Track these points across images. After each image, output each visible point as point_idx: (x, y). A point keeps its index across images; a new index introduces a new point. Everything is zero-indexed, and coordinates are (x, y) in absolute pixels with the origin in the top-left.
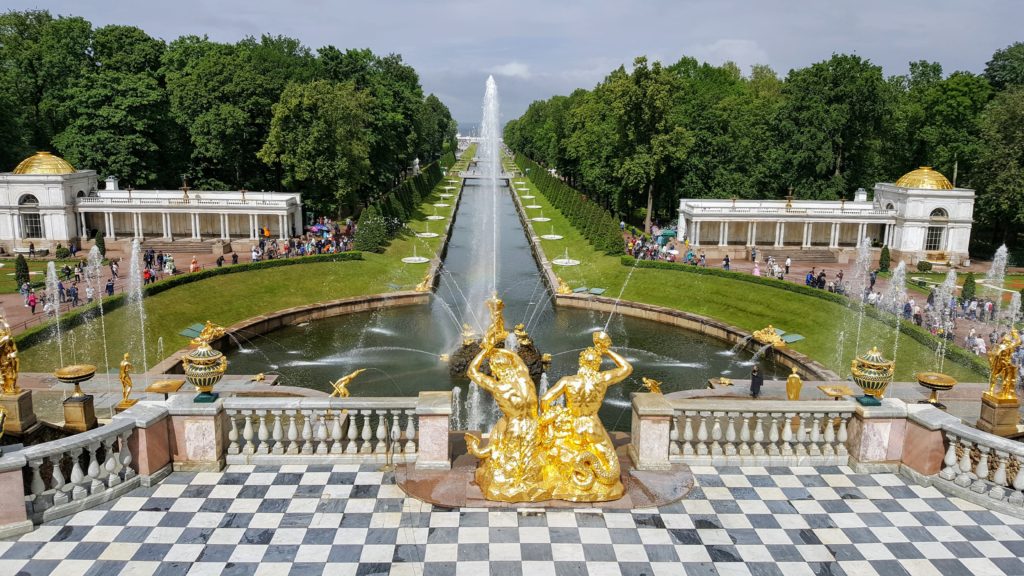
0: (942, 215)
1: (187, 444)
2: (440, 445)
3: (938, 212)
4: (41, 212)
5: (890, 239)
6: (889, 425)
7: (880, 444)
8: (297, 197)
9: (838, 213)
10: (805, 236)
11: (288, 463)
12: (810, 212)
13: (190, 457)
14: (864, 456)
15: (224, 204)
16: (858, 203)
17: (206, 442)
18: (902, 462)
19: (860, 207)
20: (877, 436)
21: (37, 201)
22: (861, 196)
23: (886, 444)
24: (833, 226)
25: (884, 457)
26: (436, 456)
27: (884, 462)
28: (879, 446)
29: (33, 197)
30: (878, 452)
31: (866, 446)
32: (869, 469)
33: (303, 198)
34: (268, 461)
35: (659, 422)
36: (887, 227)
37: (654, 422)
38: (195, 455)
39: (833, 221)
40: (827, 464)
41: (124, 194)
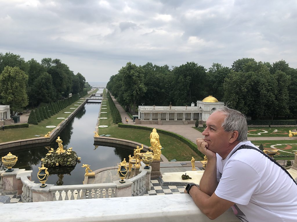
5: (201, 117)
6: (12, 178)
7: (10, 185)
8: (8, 106)
9: (185, 110)
10: (175, 117)
12: (176, 110)
14: (4, 189)
16: (192, 107)
19: (192, 108)
20: (8, 182)
22: (193, 105)
23: (12, 184)
24: (183, 114)
25: (12, 189)
31: (5, 186)
32: (6, 193)
33: (10, 107)
36: (200, 114)
39: (183, 112)
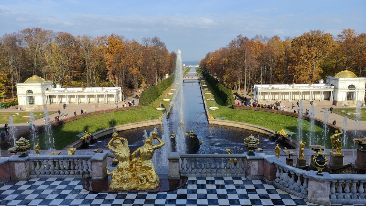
0: (353, 87)
1: (16, 171)
2: (100, 171)
3: (352, 86)
4: (34, 96)
5: (333, 97)
6: (257, 162)
7: (255, 169)
8: (120, 88)
9: (312, 88)
11: (51, 177)
13: (17, 176)
14: (249, 174)
15: (95, 91)
17: (22, 171)
18: (264, 176)
19: (321, 86)
20: (253, 166)
21: (32, 92)
22: (321, 82)
23: (257, 169)
25: (257, 174)
26: (99, 175)
27: (257, 176)
28: (255, 170)
29: (31, 91)
30: (254, 172)
31: (250, 170)
32: (251, 178)
33: (122, 89)
34: (44, 177)
35: (175, 162)
36: (331, 93)
37: (173, 162)
38: (18, 175)
39: (310, 91)
40: (238, 176)
41: (63, 89)
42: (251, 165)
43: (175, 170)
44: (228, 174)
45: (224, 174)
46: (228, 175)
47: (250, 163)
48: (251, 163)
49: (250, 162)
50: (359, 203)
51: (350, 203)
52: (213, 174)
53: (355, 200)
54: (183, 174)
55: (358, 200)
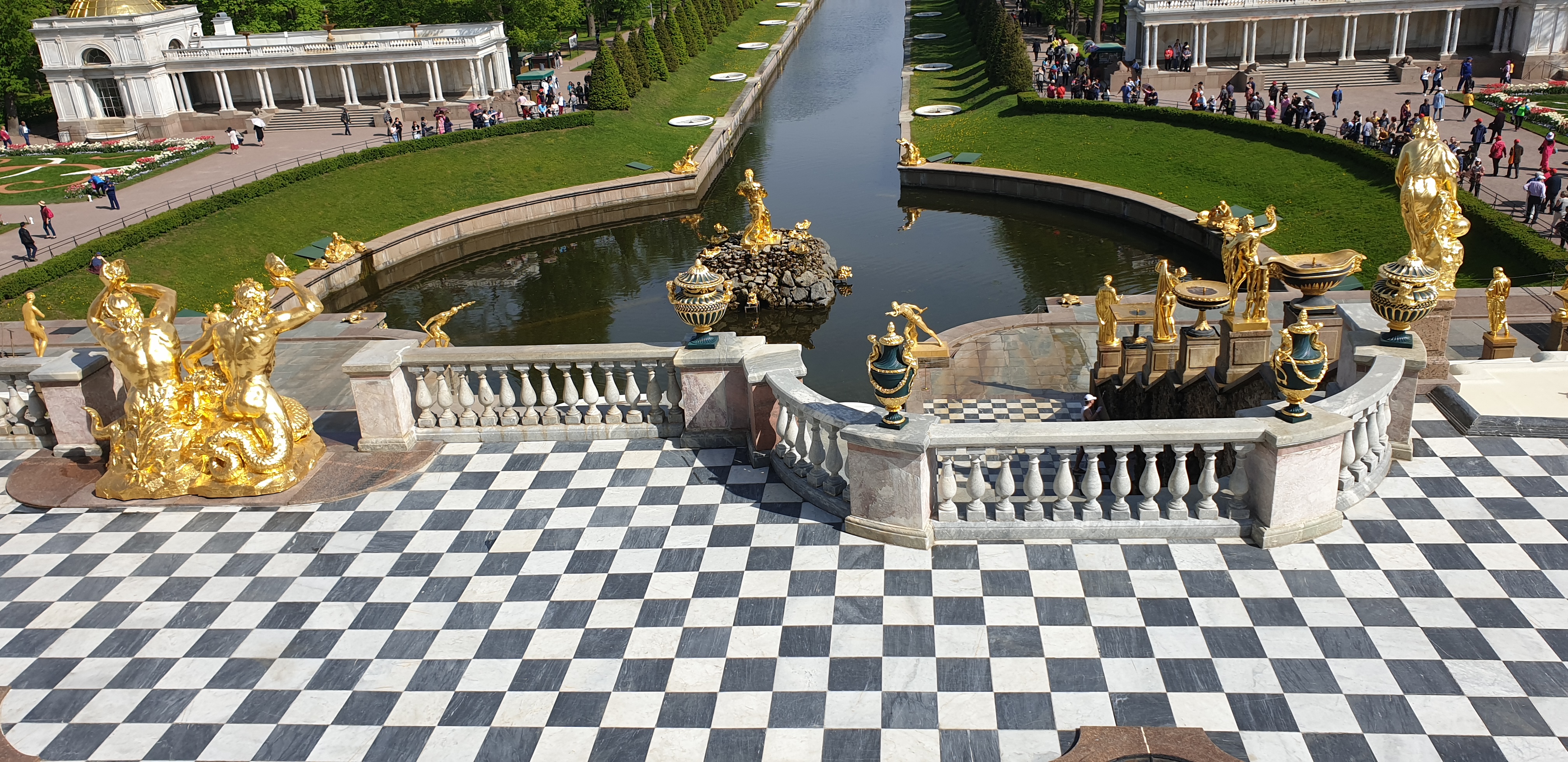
2: (81, 423)
4: (118, 77)
6: (721, 376)
8: (499, 29)
10: (1345, 41)
14: (692, 423)
15: (387, 48)
18: (750, 431)
20: (706, 392)
21: (108, 60)
23: (722, 405)
24: (1398, 20)
25: (723, 423)
27: (725, 431)
28: (712, 407)
29: (102, 53)
30: (712, 416)
32: (699, 442)
39: (1397, 11)
40: (652, 435)
41: (243, 40)
42: (696, 390)
43: (381, 416)
44: (615, 426)
45: (595, 427)
46: (613, 432)
47: (692, 380)
48: (696, 379)
49: (687, 377)
50: (1049, 533)
51: (1013, 536)
52: (551, 427)
53: (1034, 524)
54: (426, 430)
55: (1047, 523)
